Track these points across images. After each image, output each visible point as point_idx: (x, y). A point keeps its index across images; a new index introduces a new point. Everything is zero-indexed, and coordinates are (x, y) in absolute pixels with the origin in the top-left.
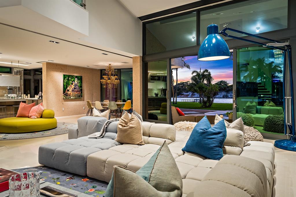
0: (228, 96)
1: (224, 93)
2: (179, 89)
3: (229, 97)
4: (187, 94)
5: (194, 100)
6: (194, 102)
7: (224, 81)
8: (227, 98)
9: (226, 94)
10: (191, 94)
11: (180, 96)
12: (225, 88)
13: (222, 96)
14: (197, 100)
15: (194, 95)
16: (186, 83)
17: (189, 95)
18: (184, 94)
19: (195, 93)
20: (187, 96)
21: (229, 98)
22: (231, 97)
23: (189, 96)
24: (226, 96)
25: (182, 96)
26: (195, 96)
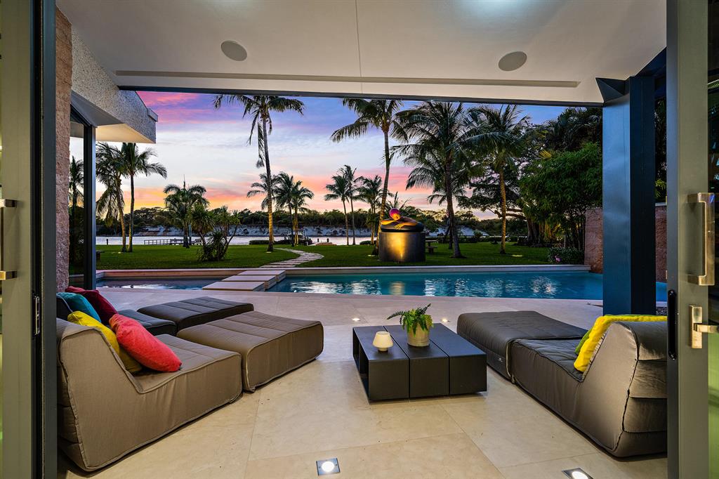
2: (137, 221)
4: (155, 229)
5: (171, 240)
6: (171, 244)
10: (162, 230)
11: (140, 233)
14: (176, 240)
15: (170, 231)
16: (152, 209)
17: (159, 231)
18: (149, 230)
19: (171, 229)
20: (155, 234)
23: (159, 234)
25: (145, 233)
26: (170, 233)
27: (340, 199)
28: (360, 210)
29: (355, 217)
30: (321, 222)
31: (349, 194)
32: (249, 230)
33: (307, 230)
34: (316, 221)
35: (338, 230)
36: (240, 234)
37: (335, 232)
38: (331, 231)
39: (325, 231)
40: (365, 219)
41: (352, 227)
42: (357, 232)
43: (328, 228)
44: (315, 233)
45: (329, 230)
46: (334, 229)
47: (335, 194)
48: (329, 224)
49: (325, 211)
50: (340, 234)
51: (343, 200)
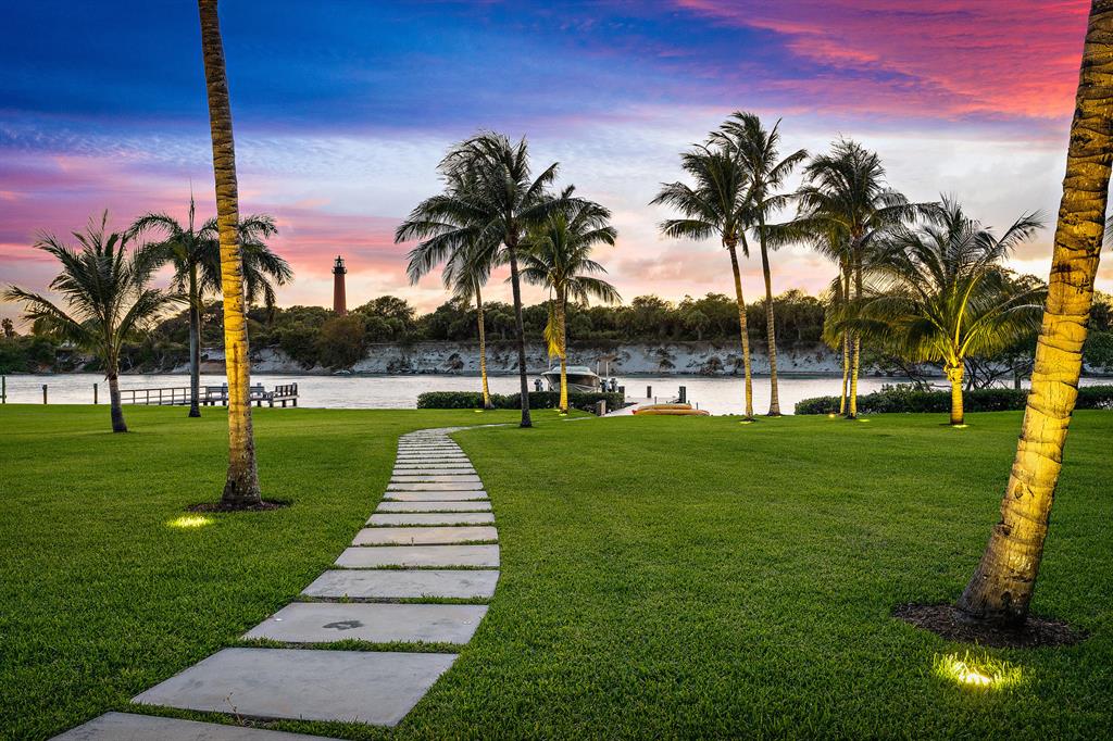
0: (408, 365)
1: (392, 353)
3: (415, 368)
7: (394, 300)
8: (404, 373)
9: (399, 356)
12: (397, 330)
13: (383, 366)
15: (259, 361)
18: (210, 358)
21: (414, 373)
22: (421, 369)
24: (403, 364)
26: (262, 364)
27: (716, 238)
28: (792, 293)
29: (778, 318)
30: (670, 333)
31: (753, 213)
32: (464, 357)
33: (628, 356)
34: (655, 329)
35: (722, 356)
36: (439, 368)
37: (715, 363)
38: (700, 358)
39: (682, 360)
40: (821, 320)
41: (766, 346)
42: (783, 362)
43: (691, 350)
44: (653, 366)
45: (696, 357)
46: (712, 354)
47: (695, 217)
48: (695, 338)
49: (683, 299)
50: (729, 369)
51: (730, 239)
